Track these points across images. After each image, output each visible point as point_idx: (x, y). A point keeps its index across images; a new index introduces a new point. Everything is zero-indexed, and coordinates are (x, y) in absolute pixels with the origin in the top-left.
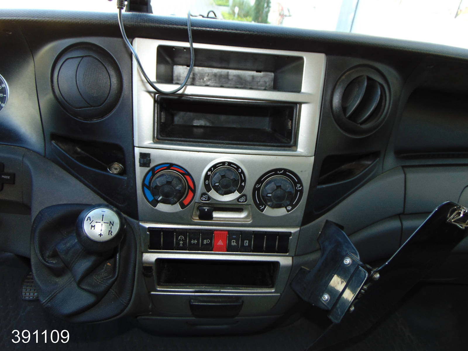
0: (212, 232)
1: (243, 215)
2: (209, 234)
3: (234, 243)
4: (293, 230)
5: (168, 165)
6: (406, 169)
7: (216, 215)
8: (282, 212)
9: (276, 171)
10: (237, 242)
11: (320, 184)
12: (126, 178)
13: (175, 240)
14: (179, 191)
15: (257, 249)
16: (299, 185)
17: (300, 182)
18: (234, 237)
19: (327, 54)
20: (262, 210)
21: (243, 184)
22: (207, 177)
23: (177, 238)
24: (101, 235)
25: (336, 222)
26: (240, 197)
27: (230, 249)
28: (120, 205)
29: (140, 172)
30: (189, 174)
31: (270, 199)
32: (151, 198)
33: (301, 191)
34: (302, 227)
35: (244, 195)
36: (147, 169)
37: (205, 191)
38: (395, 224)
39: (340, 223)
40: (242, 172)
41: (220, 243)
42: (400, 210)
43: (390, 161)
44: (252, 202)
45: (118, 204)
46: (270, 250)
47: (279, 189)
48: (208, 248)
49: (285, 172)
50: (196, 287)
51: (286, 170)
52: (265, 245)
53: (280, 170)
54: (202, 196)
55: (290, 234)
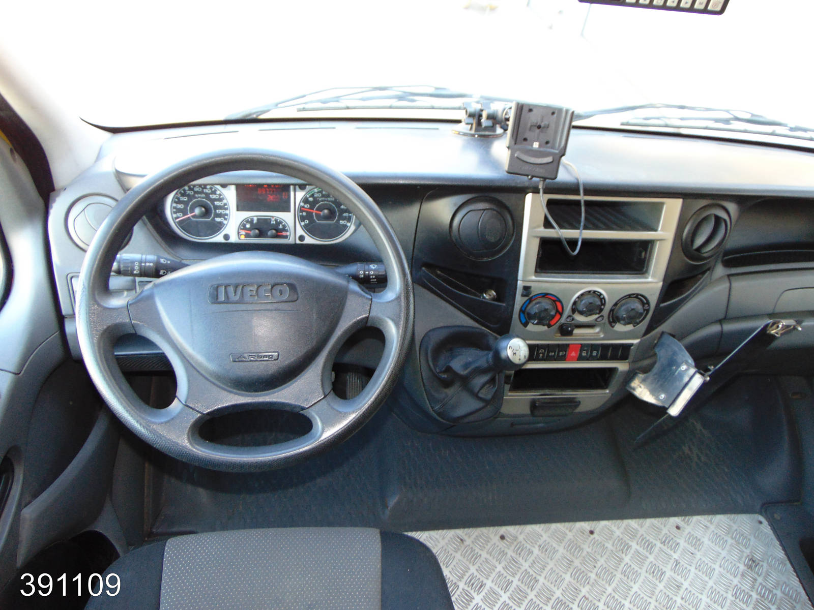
0: (568, 345)
1: (597, 330)
2: (564, 347)
3: (584, 354)
4: (636, 341)
5: (543, 295)
6: (731, 278)
7: (576, 331)
8: (630, 327)
9: (630, 296)
10: (587, 353)
11: (664, 301)
12: (504, 305)
13: (536, 353)
14: (552, 315)
15: (603, 358)
16: (646, 305)
17: (648, 303)
18: (586, 348)
19: (683, 199)
20: (613, 327)
21: (602, 307)
22: (575, 303)
23: (538, 352)
24: (520, 359)
25: (669, 332)
26: (599, 317)
27: (580, 359)
28: (492, 326)
29: (519, 300)
30: (560, 301)
31: (623, 319)
32: (524, 321)
33: (648, 311)
34: (643, 339)
35: (602, 316)
36: (526, 298)
37: (571, 314)
38: (715, 329)
39: (672, 333)
40: (604, 298)
41: (573, 354)
42: (721, 316)
43: (720, 271)
44: (607, 320)
45: (489, 324)
46: (614, 358)
47: (633, 311)
48: (562, 359)
49: (637, 296)
50: (540, 391)
51: (638, 295)
52: (609, 354)
53: (633, 294)
54: (568, 318)
55: (632, 345)
